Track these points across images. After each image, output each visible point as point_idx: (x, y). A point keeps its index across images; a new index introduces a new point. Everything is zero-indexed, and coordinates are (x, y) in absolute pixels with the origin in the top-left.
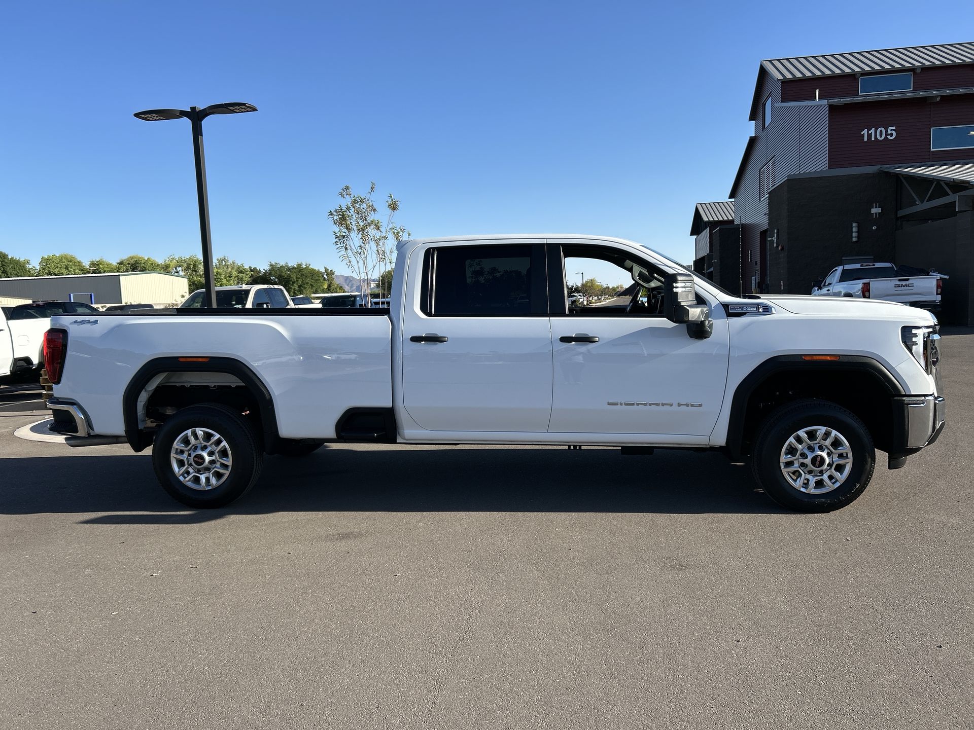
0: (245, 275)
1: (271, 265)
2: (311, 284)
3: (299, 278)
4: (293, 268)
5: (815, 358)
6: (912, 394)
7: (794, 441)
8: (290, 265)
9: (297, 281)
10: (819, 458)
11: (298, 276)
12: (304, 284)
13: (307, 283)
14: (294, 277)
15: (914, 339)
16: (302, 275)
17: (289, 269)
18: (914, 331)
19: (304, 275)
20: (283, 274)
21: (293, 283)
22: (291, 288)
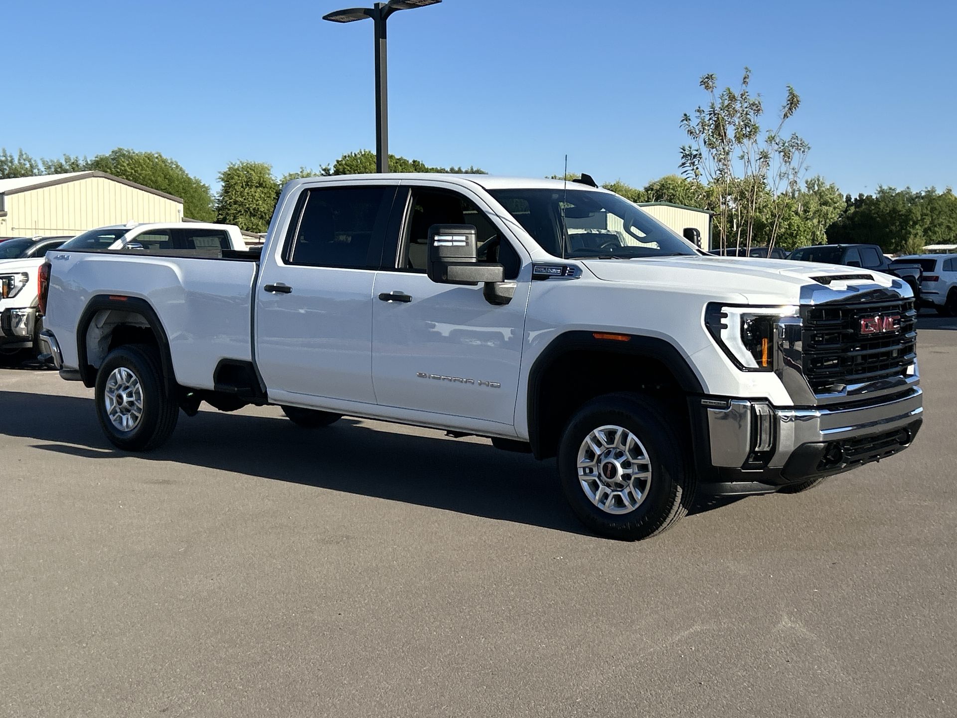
0: (831, 209)
1: (882, 191)
2: (948, 227)
3: (927, 215)
4: (918, 196)
5: (606, 337)
6: (711, 393)
7: (589, 442)
8: (914, 192)
9: (922, 220)
10: (610, 466)
11: (925, 211)
12: (935, 226)
13: (940, 225)
14: (917, 213)
15: (723, 321)
16: (933, 210)
17: (912, 200)
18: (724, 310)
19: (936, 209)
20: (900, 207)
21: (915, 223)
22: (910, 233)
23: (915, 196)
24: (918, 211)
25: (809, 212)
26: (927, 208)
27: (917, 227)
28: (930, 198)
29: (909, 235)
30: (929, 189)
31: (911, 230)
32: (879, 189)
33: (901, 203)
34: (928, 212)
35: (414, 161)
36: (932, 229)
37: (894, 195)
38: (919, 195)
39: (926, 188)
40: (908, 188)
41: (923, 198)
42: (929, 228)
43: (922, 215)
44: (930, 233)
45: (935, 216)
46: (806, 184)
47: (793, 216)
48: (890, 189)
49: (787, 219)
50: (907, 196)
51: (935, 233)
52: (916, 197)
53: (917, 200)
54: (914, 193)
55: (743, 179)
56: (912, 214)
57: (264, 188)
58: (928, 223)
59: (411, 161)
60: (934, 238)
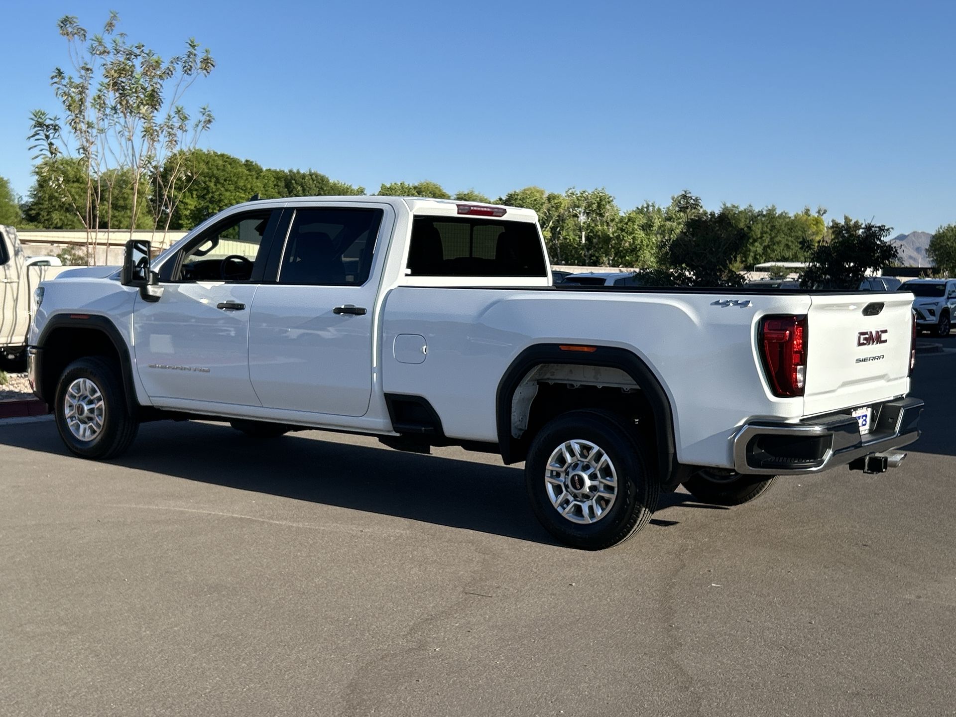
23: (756, 215)
24: (759, 229)
25: (652, 226)
26: (767, 226)
27: (757, 244)
28: (770, 216)
29: (748, 253)
30: (770, 208)
31: (751, 248)
32: (723, 207)
33: (743, 221)
34: (768, 230)
35: (247, 161)
36: (771, 246)
37: (737, 212)
38: (760, 213)
39: (767, 207)
40: (750, 206)
41: (764, 216)
42: (768, 246)
43: (762, 233)
44: (769, 251)
45: (773, 235)
46: (673, 200)
47: (636, 230)
48: (734, 206)
49: (631, 233)
50: (750, 214)
51: (773, 251)
52: (758, 215)
53: (759, 218)
54: (757, 211)
55: (590, 193)
56: (753, 233)
57: (81, 183)
58: (767, 241)
59: (243, 161)
60: (772, 256)
